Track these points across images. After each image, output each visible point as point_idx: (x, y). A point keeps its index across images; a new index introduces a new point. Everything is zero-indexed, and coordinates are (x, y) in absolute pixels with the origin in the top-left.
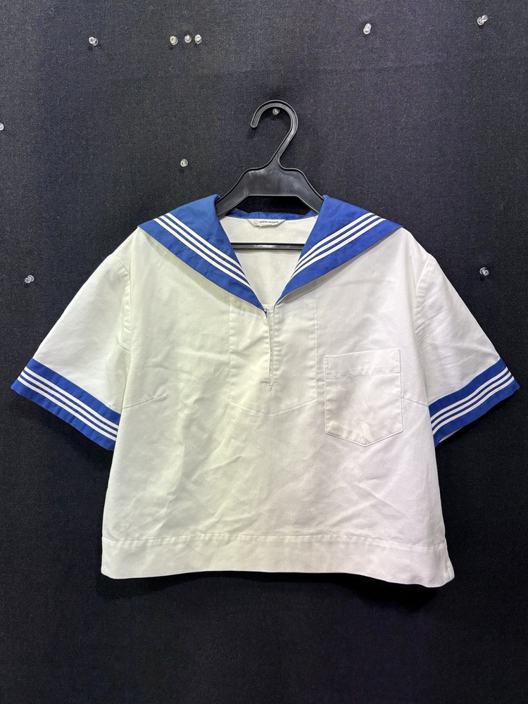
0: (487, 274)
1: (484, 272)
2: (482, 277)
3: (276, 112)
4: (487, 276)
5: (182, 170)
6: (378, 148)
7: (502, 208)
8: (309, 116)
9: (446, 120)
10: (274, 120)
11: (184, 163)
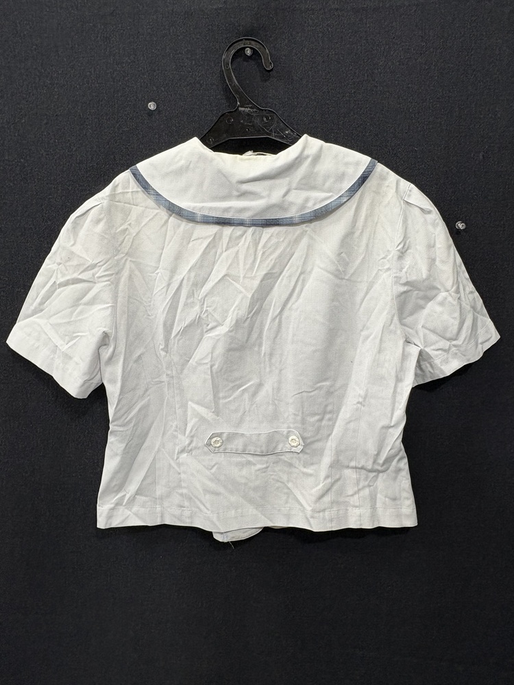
1: (460, 225)
3: (248, 52)
5: (151, 113)
6: (355, 92)
7: (481, 157)
10: (247, 61)
11: (152, 106)
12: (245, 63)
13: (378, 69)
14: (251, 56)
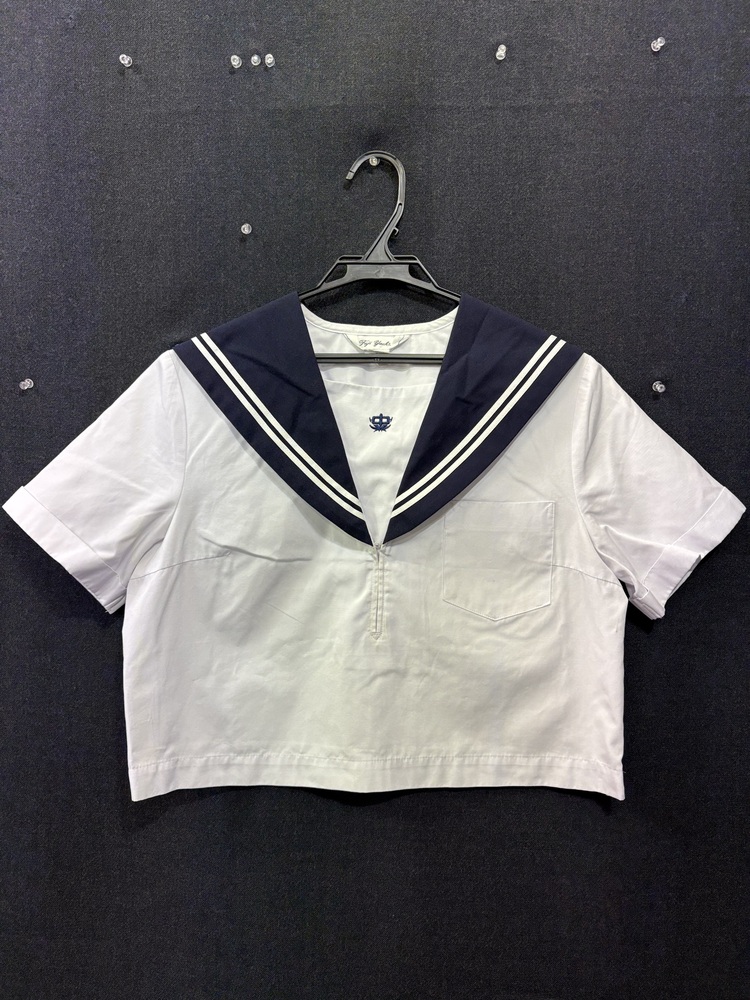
0: (663, 390)
1: (659, 387)
2: (657, 395)
3: (374, 162)
4: (663, 393)
5: (244, 238)
8: (421, 169)
10: (372, 173)
11: (246, 229)
12: (370, 175)
13: (544, 184)
14: (378, 167)
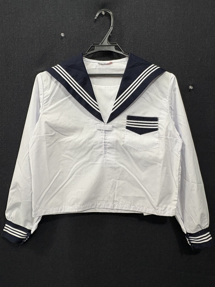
0: (192, 88)
1: (191, 87)
2: (190, 90)
3: (103, 13)
4: (192, 89)
6: (147, 31)
8: (118, 16)
9: (177, 21)
10: (103, 17)
11: (62, 35)
14: (104, 15)
